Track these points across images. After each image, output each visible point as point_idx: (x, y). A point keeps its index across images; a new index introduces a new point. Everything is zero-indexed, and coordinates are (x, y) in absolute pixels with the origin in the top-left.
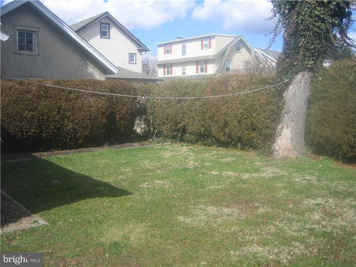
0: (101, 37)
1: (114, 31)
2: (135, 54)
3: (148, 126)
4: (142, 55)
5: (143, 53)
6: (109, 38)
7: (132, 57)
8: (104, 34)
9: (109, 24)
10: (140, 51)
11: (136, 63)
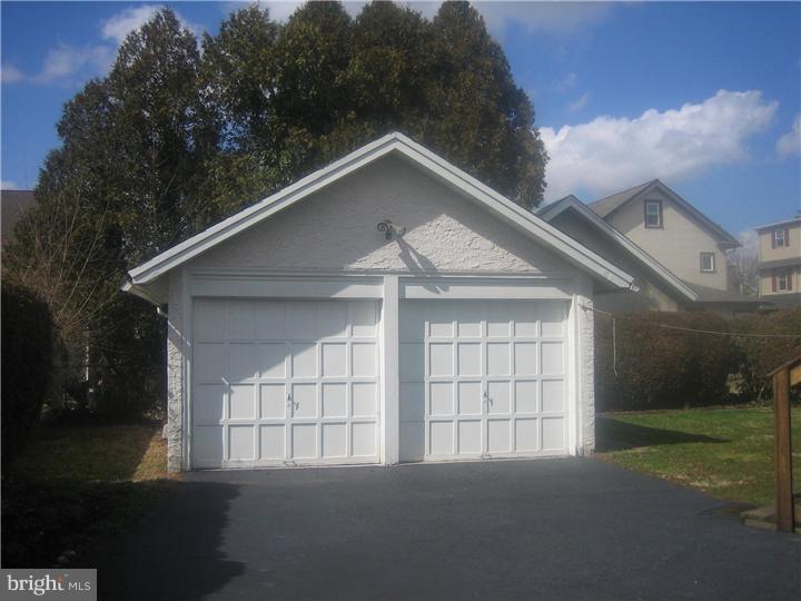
0: (646, 227)
1: (670, 215)
2: (713, 254)
3: (749, 380)
4: (725, 255)
5: (728, 251)
6: (661, 227)
7: (706, 259)
8: (652, 221)
9: (660, 202)
10: (722, 247)
11: (714, 272)
